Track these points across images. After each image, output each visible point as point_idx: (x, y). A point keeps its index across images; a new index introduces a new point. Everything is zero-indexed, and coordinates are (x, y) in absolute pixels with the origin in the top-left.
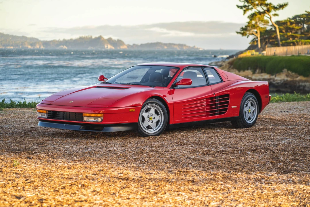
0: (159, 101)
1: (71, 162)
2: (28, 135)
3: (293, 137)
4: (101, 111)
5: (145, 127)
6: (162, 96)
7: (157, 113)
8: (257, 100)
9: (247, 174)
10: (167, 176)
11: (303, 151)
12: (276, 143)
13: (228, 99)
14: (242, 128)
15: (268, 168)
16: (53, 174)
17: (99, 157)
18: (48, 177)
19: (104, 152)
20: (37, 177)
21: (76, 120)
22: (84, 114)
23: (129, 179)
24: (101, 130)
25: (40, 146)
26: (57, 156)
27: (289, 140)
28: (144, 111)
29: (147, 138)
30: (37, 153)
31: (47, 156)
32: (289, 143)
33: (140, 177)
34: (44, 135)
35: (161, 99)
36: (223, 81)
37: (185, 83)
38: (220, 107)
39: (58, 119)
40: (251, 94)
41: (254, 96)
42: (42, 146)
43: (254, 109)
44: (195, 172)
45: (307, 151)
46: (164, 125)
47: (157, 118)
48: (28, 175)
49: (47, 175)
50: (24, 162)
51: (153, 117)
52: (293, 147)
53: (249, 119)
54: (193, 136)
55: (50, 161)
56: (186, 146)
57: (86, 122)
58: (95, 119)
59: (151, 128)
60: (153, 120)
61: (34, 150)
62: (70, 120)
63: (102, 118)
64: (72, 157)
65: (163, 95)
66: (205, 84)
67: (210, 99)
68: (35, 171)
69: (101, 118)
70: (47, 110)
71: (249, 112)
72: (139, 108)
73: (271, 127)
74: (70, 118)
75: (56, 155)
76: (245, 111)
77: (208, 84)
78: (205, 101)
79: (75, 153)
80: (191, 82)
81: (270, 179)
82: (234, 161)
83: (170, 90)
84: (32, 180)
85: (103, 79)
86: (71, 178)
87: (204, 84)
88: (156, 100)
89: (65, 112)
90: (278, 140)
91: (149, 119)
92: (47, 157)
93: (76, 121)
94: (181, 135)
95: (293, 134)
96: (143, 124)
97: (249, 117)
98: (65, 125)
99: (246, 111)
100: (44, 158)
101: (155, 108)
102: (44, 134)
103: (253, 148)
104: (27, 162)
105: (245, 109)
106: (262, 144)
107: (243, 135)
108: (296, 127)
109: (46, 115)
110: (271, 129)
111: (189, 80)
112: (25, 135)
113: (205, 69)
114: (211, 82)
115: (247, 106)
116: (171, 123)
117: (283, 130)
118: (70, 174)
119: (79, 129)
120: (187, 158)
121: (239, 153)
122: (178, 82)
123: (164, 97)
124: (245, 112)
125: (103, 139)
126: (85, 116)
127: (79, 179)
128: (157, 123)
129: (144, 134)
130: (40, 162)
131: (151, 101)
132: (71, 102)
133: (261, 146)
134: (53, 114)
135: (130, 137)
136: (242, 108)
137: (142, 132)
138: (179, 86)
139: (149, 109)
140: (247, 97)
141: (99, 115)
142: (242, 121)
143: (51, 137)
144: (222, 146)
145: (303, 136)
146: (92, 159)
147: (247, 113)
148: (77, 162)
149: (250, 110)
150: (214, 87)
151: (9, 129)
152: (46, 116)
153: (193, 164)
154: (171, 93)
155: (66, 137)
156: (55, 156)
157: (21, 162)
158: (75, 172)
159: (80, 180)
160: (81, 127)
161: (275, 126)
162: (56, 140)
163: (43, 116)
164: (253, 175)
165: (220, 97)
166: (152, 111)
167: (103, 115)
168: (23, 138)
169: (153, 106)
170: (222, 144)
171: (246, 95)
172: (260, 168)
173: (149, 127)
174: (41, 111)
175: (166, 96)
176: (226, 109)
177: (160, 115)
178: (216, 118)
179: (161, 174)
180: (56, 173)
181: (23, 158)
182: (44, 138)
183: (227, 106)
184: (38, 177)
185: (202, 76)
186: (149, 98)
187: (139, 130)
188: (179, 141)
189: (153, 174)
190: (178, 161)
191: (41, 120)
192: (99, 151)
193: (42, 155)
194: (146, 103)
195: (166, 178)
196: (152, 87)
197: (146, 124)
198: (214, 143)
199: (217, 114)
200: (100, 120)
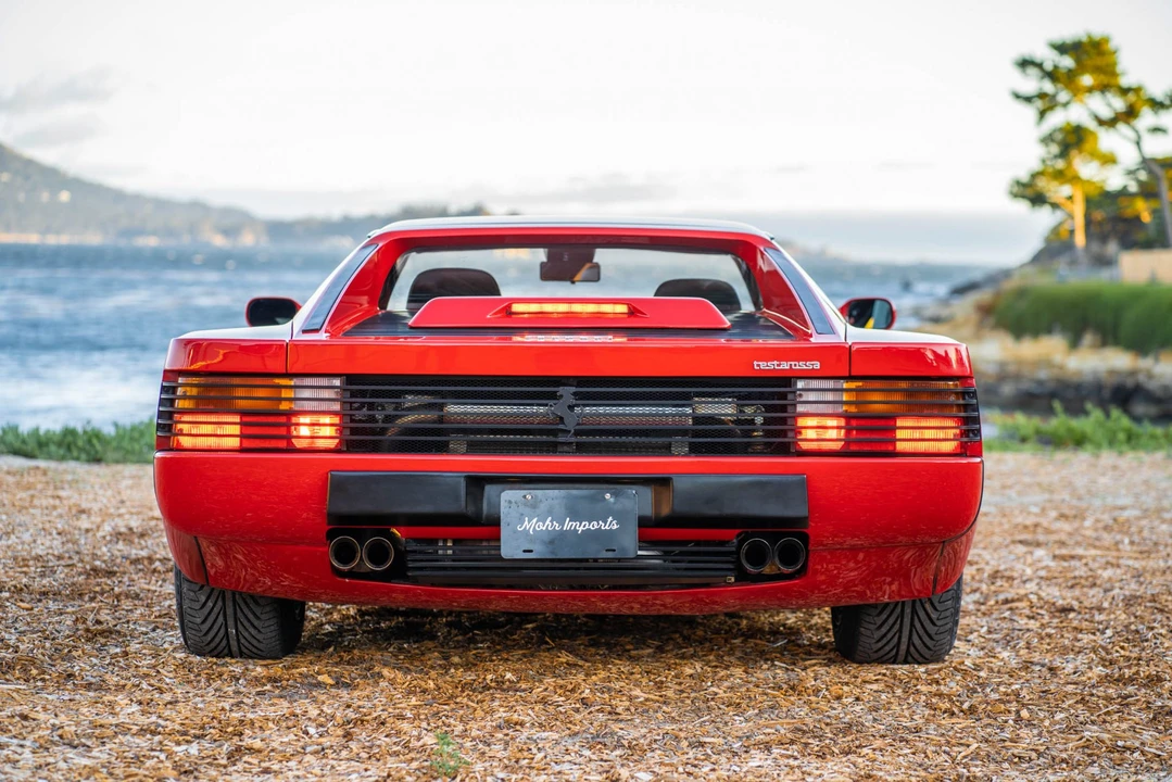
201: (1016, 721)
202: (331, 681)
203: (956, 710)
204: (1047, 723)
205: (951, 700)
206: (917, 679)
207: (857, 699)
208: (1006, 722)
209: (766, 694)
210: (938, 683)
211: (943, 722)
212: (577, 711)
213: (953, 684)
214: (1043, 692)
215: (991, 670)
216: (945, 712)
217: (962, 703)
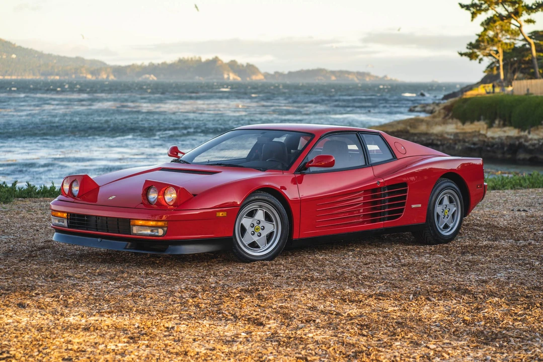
0: (273, 197)
1: (94, 315)
2: (34, 256)
3: (519, 264)
4: (164, 216)
5: (247, 245)
6: (279, 188)
7: (268, 218)
8: (460, 193)
9: (412, 344)
10: (263, 347)
11: (529, 295)
12: (484, 278)
13: (405, 191)
14: (430, 244)
15: (454, 332)
16: (52, 341)
17: (149, 305)
18: (41, 349)
19: (161, 294)
20: (21, 347)
21: (119, 231)
22: (132, 223)
23: (188, 353)
24: (164, 251)
25: (50, 280)
26: (73, 302)
27: (510, 271)
28: (245, 216)
29: (249, 265)
30: (39, 294)
31: (56, 301)
32: (509, 278)
33: (211, 350)
34: (64, 257)
35: (277, 194)
36: (396, 158)
37: (323, 164)
38: (390, 206)
39: (87, 230)
40: (449, 182)
41: (454, 186)
42: (52, 281)
43: (455, 209)
44: (317, 339)
45: (537, 296)
46: (282, 241)
47: (269, 228)
48: (6, 343)
49: (40, 343)
50: (10, 314)
51: (260, 225)
52: (513, 286)
53: (446, 227)
54: (335, 261)
55: (58, 312)
56: (316, 283)
57: (136, 235)
58: (152, 231)
59: (258, 247)
60: (261, 231)
61: (35, 289)
62: (108, 232)
63: (166, 229)
64: (100, 304)
65: (281, 187)
66: (362, 163)
67: (371, 192)
68: (22, 333)
69: (163, 229)
70: (68, 213)
71: (446, 214)
72: (234, 211)
73: (485, 243)
74: (107, 227)
75: (72, 300)
76: (438, 214)
77: (368, 164)
78: (360, 195)
79: (107, 297)
80: (334, 161)
81: (452, 357)
82: (395, 317)
83: (293, 176)
84: (11, 352)
85: (177, 154)
86: (83, 349)
87: (361, 165)
88: (267, 194)
89: (99, 216)
90: (489, 270)
91: (253, 229)
92: (56, 303)
93: (119, 233)
94: (313, 260)
95: (521, 258)
96: (242, 239)
97: (446, 224)
98: (99, 240)
99: (440, 214)
100: (49, 305)
101: (265, 210)
102: (64, 255)
103: (439, 288)
104: (15, 314)
105: (438, 209)
106: (457, 279)
107: (429, 261)
108: (533, 242)
109: (66, 221)
110: (486, 246)
111: (330, 157)
112: (30, 256)
113: (364, 135)
114: (374, 160)
115: (441, 203)
116: (296, 236)
117: (506, 249)
118: (84, 341)
119: (125, 249)
120: (310, 309)
121: (409, 298)
122: (310, 160)
123: (282, 190)
124: (438, 216)
125: (168, 267)
126: (135, 225)
127: (98, 351)
128: (269, 237)
129: (244, 257)
130: (39, 314)
131: (257, 197)
132: (111, 198)
133: (453, 284)
134: (78, 220)
135: (219, 262)
136: (431, 208)
137: (240, 253)
138: (312, 169)
139: (254, 211)
140: (442, 186)
141: (160, 224)
142: (432, 232)
143: (75, 262)
144: (381, 284)
145: (537, 263)
146: (135, 309)
147: (442, 216)
148: (106, 315)
149: (446, 211)
150: (379, 170)
151: (5, 243)
152: (65, 224)
153: (317, 321)
154: (297, 181)
155: (101, 262)
156: (70, 301)
157: (4, 314)
158: (95, 337)
159: (100, 354)
160: (127, 244)
161: (493, 241)
162: (82, 267)
163: (61, 223)
164: (422, 346)
165: (389, 187)
166: (260, 215)
167: (167, 224)
168: (23, 264)
169: (261, 206)
170: (383, 279)
171: (439, 184)
172: (439, 331)
173: (254, 245)
174: (59, 214)
175: (285, 189)
176: (401, 211)
177: (274, 223)
178: (382, 226)
179: (252, 343)
180: (59, 339)
181: (10, 306)
182: (61, 264)
183: (403, 204)
184: (23, 346)
185: (357, 149)
186: (253, 191)
187: (235, 251)
188: (306, 273)
189: (238, 343)
190: (293, 315)
191: (59, 230)
192: (152, 293)
193: (48, 299)
194: (248, 201)
195: (260, 351)
196: (261, 170)
197: (248, 238)
198: (370, 277)
199: (384, 219)
200: (161, 232)
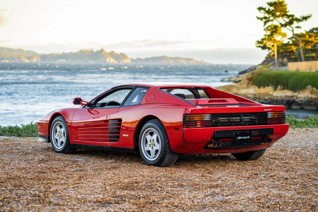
201: (279, 209)
202: (114, 202)
203: (265, 207)
204: (286, 210)
205: (263, 204)
206: (254, 199)
207: (240, 204)
208: (277, 209)
209: (219, 203)
210: (259, 200)
211: (262, 210)
212: (175, 209)
213: (263, 200)
214: (284, 202)
215: (271, 196)
216: (262, 207)
217: (266, 205)
